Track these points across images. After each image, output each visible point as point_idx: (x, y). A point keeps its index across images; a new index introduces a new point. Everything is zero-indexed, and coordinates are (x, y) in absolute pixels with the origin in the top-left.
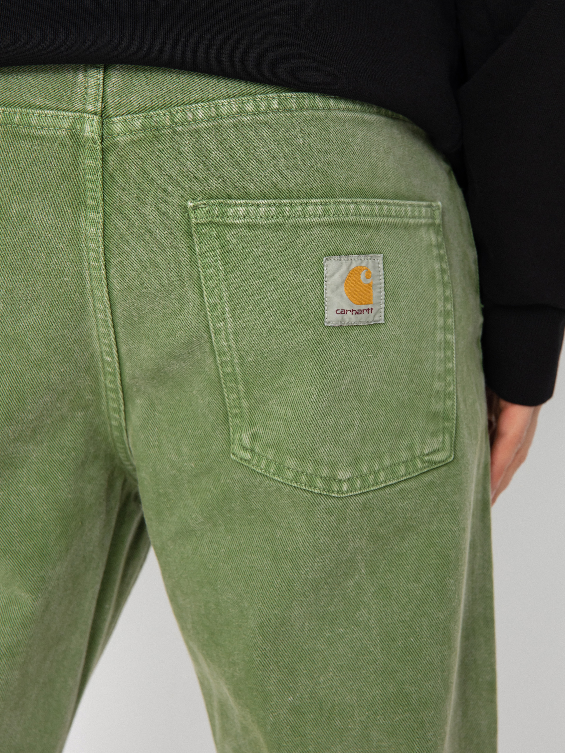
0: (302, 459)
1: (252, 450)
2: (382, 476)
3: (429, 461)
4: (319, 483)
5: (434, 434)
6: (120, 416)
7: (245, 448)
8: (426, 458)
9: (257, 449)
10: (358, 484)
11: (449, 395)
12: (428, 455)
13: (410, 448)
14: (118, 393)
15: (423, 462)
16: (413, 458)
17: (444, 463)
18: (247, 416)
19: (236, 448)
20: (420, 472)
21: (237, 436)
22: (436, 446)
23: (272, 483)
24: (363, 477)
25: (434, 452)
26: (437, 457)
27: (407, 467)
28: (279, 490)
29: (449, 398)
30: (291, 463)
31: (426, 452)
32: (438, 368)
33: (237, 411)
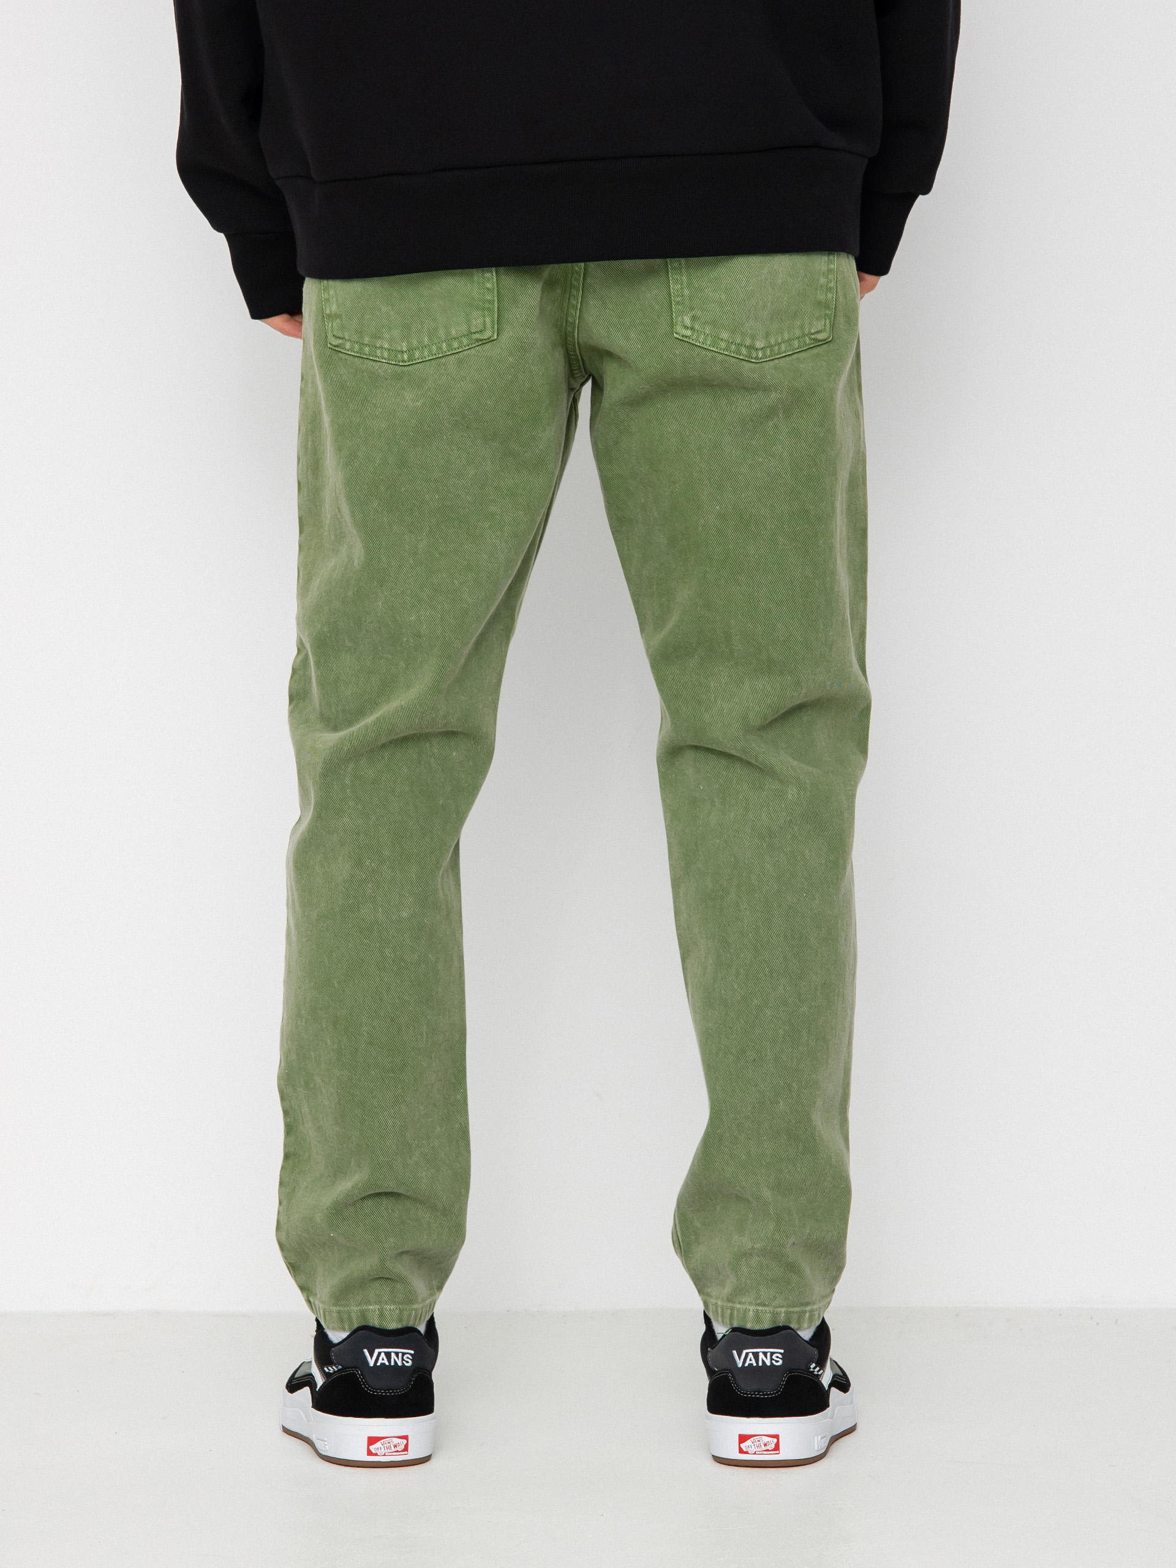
0: (733, 332)
1: (692, 329)
2: (783, 347)
3: (814, 339)
4: (744, 351)
5: (818, 318)
6: (576, 313)
7: (686, 328)
8: (813, 336)
9: (697, 327)
10: (768, 352)
11: (830, 289)
12: (813, 334)
13: (802, 327)
14: (579, 291)
15: (811, 339)
16: (804, 335)
17: (825, 342)
18: (687, 302)
19: (679, 329)
20: (808, 347)
21: (680, 319)
22: (820, 327)
23: (708, 353)
24: (771, 346)
25: (818, 332)
26: (821, 336)
27: (799, 342)
28: (713, 358)
29: (830, 292)
30: (725, 335)
31: (813, 331)
32: (823, 267)
33: (679, 299)
